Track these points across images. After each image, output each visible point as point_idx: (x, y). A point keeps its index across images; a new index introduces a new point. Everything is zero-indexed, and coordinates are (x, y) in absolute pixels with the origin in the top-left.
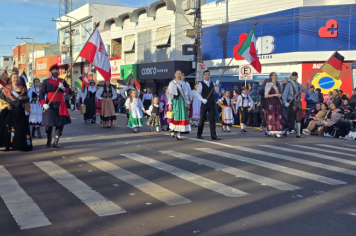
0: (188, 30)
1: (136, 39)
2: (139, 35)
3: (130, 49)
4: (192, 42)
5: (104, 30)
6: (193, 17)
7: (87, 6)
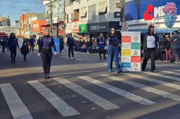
0: (117, 4)
1: (87, 9)
2: (89, 7)
3: (84, 15)
5: (70, 5)
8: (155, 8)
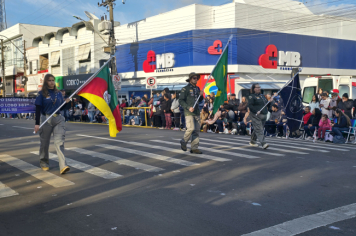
0: (105, 48)
1: (60, 54)
3: (56, 63)
4: (107, 57)
5: (33, 47)
6: (108, 36)
7: (18, 25)
8: (158, 56)
